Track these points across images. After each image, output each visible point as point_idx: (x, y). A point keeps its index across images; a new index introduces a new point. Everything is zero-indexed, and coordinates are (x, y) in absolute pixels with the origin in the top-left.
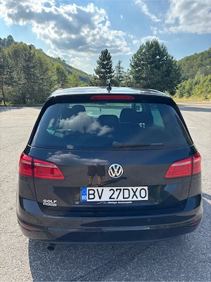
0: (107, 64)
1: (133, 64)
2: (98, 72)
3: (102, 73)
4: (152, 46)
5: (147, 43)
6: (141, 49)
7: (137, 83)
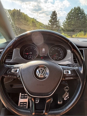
0: (55, 18)
1: (67, 18)
2: (50, 21)
3: (52, 22)
4: (77, 9)
5: (75, 8)
6: (72, 11)
7: (69, 27)
